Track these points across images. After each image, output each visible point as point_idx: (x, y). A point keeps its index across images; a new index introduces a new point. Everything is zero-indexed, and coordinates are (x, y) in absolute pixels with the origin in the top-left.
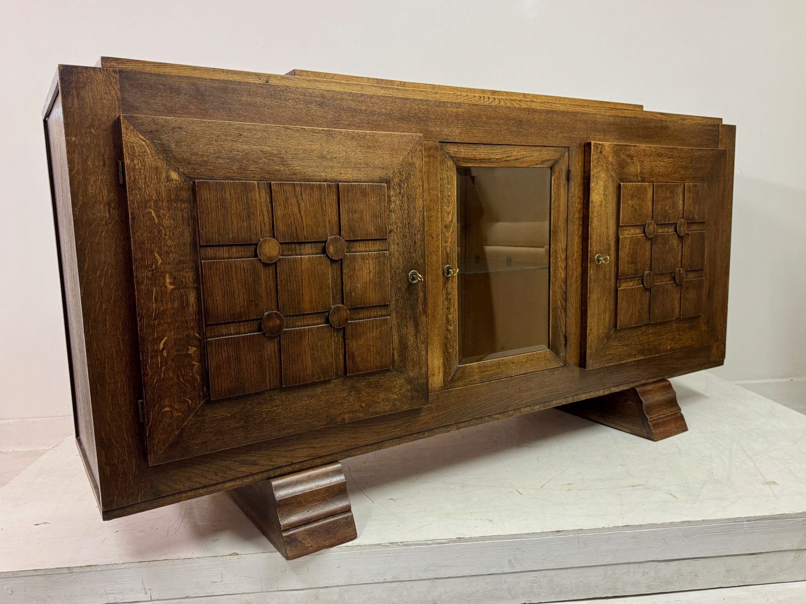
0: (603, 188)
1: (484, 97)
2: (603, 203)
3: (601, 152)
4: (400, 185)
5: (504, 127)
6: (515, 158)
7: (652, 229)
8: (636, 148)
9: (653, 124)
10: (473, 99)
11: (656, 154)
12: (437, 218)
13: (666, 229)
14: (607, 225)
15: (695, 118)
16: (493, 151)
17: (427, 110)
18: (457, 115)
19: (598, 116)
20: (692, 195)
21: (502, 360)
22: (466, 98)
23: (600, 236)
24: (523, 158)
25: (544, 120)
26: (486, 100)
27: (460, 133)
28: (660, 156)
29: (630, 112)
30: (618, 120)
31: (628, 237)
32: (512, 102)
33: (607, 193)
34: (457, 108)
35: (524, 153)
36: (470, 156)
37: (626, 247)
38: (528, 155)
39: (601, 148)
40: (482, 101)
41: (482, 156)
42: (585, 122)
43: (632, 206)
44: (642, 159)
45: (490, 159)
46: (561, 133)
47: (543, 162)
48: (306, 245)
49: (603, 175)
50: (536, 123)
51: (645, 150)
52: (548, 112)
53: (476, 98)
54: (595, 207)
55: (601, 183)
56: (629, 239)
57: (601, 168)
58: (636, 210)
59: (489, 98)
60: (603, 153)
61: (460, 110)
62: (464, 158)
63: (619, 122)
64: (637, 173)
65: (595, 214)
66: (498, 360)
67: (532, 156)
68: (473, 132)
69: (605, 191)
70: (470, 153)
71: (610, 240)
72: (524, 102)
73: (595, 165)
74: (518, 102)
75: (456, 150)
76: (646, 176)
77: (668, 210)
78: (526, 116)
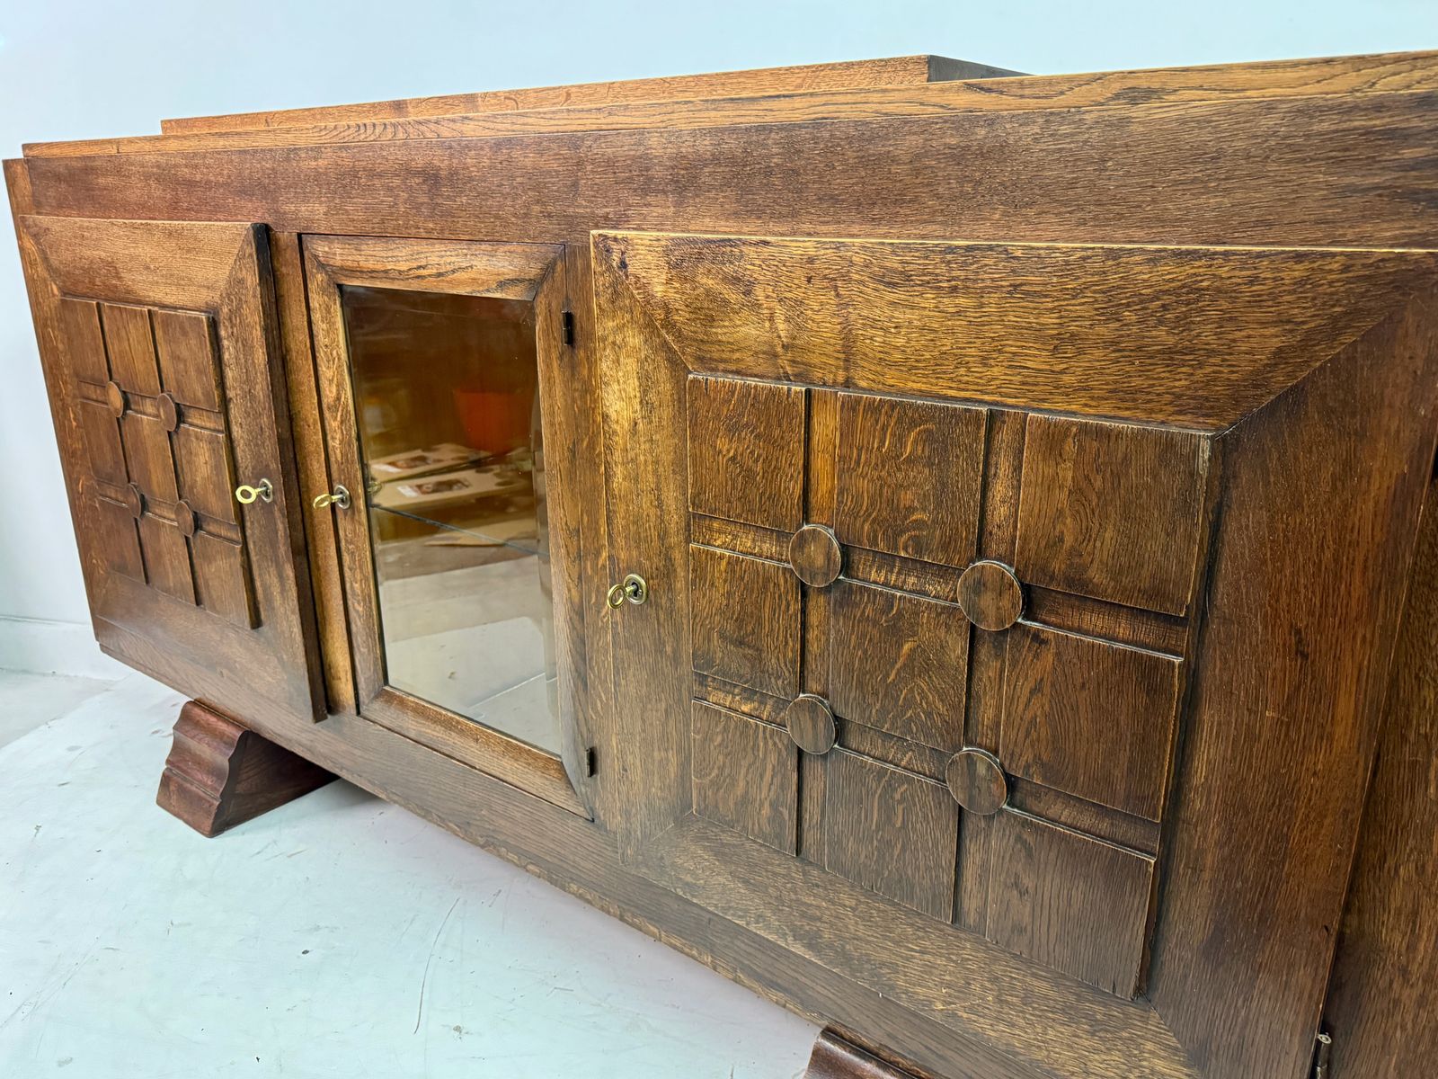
0: (637, 383)
1: (365, 125)
2: (640, 426)
3: (623, 265)
4: (230, 319)
5: (402, 194)
6: (435, 271)
7: (820, 561)
8: (766, 251)
9: (915, 141)
10: (346, 133)
11: (873, 277)
12: (310, 390)
13: (912, 580)
14: (658, 499)
15: (1257, 76)
16: (390, 254)
17: (273, 169)
18: (317, 177)
19: (653, 141)
20: (1067, 473)
21: (458, 722)
22: (335, 133)
23: (635, 523)
24: (453, 271)
25: (490, 167)
26: (369, 132)
27: (325, 214)
28: (894, 285)
29: (797, 103)
30: (732, 144)
31: (721, 557)
32: (421, 127)
33: (652, 397)
34: (316, 159)
35: (453, 259)
36: (349, 263)
37: (712, 584)
38: (464, 265)
39: (623, 253)
40: (363, 136)
41: (371, 265)
42: (610, 163)
43: (733, 459)
44: (799, 294)
45: (386, 272)
46: (538, 202)
47: (502, 285)
48: (148, 400)
49: (634, 339)
50: (471, 179)
51: (811, 260)
52: (498, 145)
53: (350, 131)
54: (615, 432)
55: (630, 365)
56: (724, 563)
57: (628, 316)
58: (749, 475)
59: (374, 125)
60: (630, 270)
61: (321, 162)
62: (342, 268)
63: (739, 152)
64: (773, 346)
65: (618, 456)
66: (451, 718)
67: (471, 267)
68: (346, 210)
69: (645, 392)
70: (350, 258)
71: (670, 547)
72: (445, 123)
73: (605, 306)
74: (432, 126)
75: (326, 249)
76: (815, 360)
77: (910, 510)
78: (446, 162)
